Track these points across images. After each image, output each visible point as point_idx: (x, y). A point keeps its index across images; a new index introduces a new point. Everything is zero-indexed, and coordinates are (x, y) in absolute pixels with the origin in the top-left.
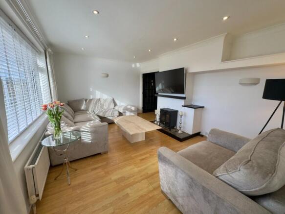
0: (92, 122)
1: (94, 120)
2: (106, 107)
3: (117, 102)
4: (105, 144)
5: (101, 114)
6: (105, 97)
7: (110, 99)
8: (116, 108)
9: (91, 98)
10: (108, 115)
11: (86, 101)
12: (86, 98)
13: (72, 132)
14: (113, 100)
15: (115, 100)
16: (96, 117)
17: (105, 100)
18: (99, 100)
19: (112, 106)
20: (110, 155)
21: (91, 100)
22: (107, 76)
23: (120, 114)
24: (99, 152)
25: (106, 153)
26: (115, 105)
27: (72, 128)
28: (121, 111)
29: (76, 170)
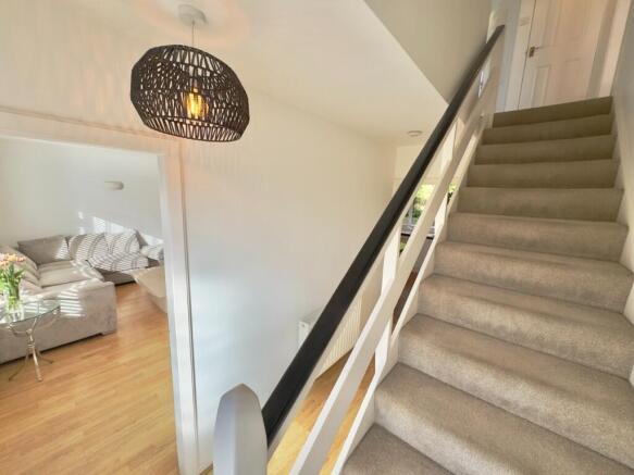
0: (83, 283)
1: (85, 279)
2: (119, 249)
3: (148, 238)
4: (110, 317)
5: (107, 267)
6: (116, 229)
7: (130, 232)
8: (145, 251)
9: (82, 232)
10: (124, 268)
11: (67, 239)
12: (67, 233)
13: (41, 301)
14: (138, 236)
15: (142, 235)
16: (94, 273)
17: (119, 236)
18: (102, 236)
19: (134, 247)
20: (120, 334)
21: (81, 238)
22: (121, 186)
23: (152, 263)
24: (98, 332)
25: (113, 332)
26: (142, 244)
27: (40, 296)
28: (156, 257)
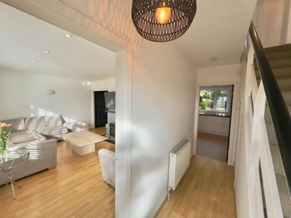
0: (36, 141)
1: (37, 139)
2: (52, 125)
3: (66, 119)
4: (54, 159)
5: (46, 133)
6: (50, 114)
7: (57, 116)
8: (65, 125)
9: (32, 116)
10: (55, 133)
11: (25, 120)
12: (24, 116)
13: (16, 151)
14: (61, 117)
15: (63, 117)
16: (41, 136)
17: (50, 118)
18: (43, 117)
19: (60, 123)
20: (58, 169)
21: (31, 119)
22: (54, 93)
23: (69, 131)
24: (46, 168)
25: (54, 168)
26: (63, 122)
27: (16, 147)
28: (71, 128)
29: (20, 187)
